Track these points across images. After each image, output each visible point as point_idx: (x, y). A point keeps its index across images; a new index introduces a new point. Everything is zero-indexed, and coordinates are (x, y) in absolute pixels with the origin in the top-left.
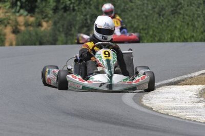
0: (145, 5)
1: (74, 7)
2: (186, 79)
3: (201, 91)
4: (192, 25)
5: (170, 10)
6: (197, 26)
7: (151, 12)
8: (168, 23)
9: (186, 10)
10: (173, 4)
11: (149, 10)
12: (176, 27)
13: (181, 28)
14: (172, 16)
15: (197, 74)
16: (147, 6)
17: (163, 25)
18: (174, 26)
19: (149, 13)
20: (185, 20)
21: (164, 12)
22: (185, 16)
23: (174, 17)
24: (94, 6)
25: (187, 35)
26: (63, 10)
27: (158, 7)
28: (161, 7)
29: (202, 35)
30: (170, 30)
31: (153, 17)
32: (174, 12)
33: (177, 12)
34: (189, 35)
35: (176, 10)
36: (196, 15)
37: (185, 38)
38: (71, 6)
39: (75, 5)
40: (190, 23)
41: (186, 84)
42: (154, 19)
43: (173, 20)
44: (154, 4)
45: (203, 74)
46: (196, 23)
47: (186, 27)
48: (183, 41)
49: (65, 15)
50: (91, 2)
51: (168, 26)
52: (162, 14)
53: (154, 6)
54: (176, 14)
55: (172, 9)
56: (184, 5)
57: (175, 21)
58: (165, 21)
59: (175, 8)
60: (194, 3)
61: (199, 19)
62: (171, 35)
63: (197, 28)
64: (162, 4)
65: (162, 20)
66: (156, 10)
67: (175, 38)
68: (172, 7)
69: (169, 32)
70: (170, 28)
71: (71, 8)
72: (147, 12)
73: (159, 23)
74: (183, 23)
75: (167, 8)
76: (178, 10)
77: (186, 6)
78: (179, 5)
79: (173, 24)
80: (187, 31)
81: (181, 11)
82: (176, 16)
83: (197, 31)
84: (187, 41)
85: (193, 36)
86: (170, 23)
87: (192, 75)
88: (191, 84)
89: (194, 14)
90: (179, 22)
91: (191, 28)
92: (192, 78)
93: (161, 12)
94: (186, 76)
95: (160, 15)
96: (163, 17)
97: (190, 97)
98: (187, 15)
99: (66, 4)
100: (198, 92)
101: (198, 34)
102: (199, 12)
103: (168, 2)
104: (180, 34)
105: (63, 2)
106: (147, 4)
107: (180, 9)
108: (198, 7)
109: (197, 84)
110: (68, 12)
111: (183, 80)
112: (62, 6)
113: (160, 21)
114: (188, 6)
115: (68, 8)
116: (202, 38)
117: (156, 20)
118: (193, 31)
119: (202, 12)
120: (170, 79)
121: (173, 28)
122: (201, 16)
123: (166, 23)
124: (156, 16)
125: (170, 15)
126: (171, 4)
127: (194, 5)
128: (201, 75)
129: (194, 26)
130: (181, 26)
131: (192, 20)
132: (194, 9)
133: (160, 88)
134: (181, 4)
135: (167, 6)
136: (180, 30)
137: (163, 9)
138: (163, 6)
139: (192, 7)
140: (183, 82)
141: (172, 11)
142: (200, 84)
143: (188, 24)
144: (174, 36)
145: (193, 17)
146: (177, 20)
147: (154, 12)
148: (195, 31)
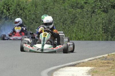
0: (55, 17)
1: (11, 17)
2: (80, 63)
3: (90, 71)
4: (83, 30)
5: (70, 21)
6: (86, 31)
7: (58, 22)
8: (68, 29)
9: (79, 21)
10: (72, 17)
11: (57, 20)
12: (73, 31)
13: (77, 32)
14: (71, 25)
15: (86, 60)
16: (56, 18)
17: (65, 30)
18: (72, 30)
19: (57, 22)
20: (79, 27)
21: (66, 22)
22: (79, 25)
23: (73, 25)
24: (24, 17)
25: (80, 36)
26: (5, 19)
27: (63, 19)
28: (65, 19)
29: (89, 37)
30: (69, 33)
31: (60, 25)
32: (72, 22)
33: (74, 22)
34: (81, 36)
35: (74, 21)
36: (86, 24)
37: (79, 38)
38: (10, 16)
39: (12, 16)
40: (82, 29)
41: (80, 66)
42: (60, 26)
43: (71, 27)
44: (61, 17)
45: (90, 60)
46: (86, 29)
47: (80, 31)
48: (78, 40)
49: (6, 22)
50: (22, 15)
51: (69, 31)
52: (65, 23)
53: (61, 18)
54: (74, 23)
55: (71, 20)
56: (79, 17)
57: (73, 27)
58: (67, 27)
59: (73, 20)
60: (85, 17)
61: (88, 27)
62: (70, 36)
63: (86, 32)
64: (65, 17)
65: (65, 27)
66: (61, 20)
67: (73, 38)
68: (71, 19)
69: (69, 34)
70: (70, 32)
71: (10, 18)
72: (56, 21)
73: (63, 28)
74: (78, 29)
75: (68, 20)
76: (75, 21)
77: (80, 18)
78: (75, 18)
79: (72, 29)
80: (80, 34)
81: (77, 22)
82: (74, 25)
83: (86, 34)
84: (80, 40)
85: (84, 37)
86: (70, 29)
87: (84, 61)
88: (83, 66)
89: (84, 23)
90: (75, 28)
91: (83, 32)
92: (83, 62)
93: (64, 22)
94: (80, 61)
95: (63, 24)
96: (65, 25)
97: (83, 74)
98: (80, 24)
99: (6, 15)
100: (87, 71)
101: (87, 36)
102: (88, 23)
103: (69, 15)
104: (76, 36)
105: (5, 14)
106: (56, 17)
107: (76, 20)
108: (88, 19)
109: (87, 66)
110: (8, 20)
111: (78, 64)
112: (4, 16)
113: (64, 27)
114: (81, 18)
115: (7, 18)
116: (89, 39)
117: (61, 27)
118: (84, 34)
119: (90, 22)
120: (70, 62)
121: (72, 32)
122: (89, 25)
123: (67, 29)
124: (61, 24)
125: (70, 24)
126: (70, 17)
127: (85, 18)
128: (89, 61)
129: (85, 31)
130: (76, 31)
131: (84, 27)
132: (85, 21)
133: (64, 68)
134: (77, 17)
135: (68, 18)
136: (76, 33)
137: (66, 20)
138: (65, 18)
139: (83, 19)
140: (78, 65)
141: (71, 21)
142: (89, 66)
143: (81, 29)
144: (72, 37)
145: (84, 25)
146: (75, 27)
147: (60, 21)
148: (85, 34)
